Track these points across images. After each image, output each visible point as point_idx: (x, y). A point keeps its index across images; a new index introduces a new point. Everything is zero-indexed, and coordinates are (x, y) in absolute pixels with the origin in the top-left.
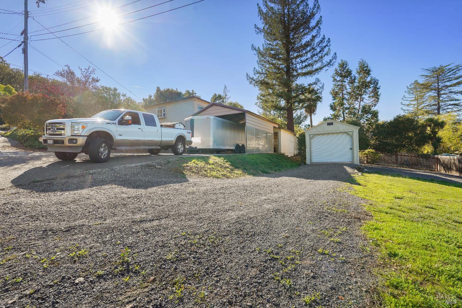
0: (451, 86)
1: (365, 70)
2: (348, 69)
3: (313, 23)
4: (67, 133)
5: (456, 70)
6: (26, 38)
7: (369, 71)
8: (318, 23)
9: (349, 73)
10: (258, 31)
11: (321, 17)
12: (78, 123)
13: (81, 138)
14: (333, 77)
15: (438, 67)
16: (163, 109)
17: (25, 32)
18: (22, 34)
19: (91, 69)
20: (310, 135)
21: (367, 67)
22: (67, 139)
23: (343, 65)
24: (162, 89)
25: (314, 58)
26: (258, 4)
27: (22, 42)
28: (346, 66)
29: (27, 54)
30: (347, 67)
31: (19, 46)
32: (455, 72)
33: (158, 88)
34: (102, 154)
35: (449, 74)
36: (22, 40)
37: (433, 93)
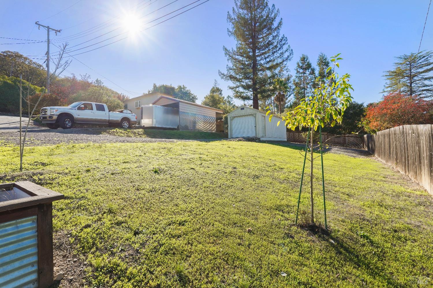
0: (422, 72)
1: (324, 62)
2: (308, 62)
3: (275, 24)
4: (48, 113)
5: (428, 56)
6: (48, 57)
7: (328, 63)
8: (280, 24)
9: (309, 66)
10: (230, 33)
11: (282, 19)
12: (54, 109)
13: (55, 116)
14: (297, 70)
15: (410, 55)
16: (138, 101)
17: (48, 53)
18: (46, 54)
19: (87, 76)
20: (230, 117)
21: (325, 59)
22: (48, 116)
23: (304, 59)
24: (158, 85)
25: (275, 54)
26: (228, 12)
27: (46, 60)
28: (306, 60)
29: (49, 67)
30: (308, 61)
31: (44, 62)
32: (427, 59)
33: (154, 84)
34: (67, 125)
35: (420, 61)
36: (46, 58)
37: (406, 80)
